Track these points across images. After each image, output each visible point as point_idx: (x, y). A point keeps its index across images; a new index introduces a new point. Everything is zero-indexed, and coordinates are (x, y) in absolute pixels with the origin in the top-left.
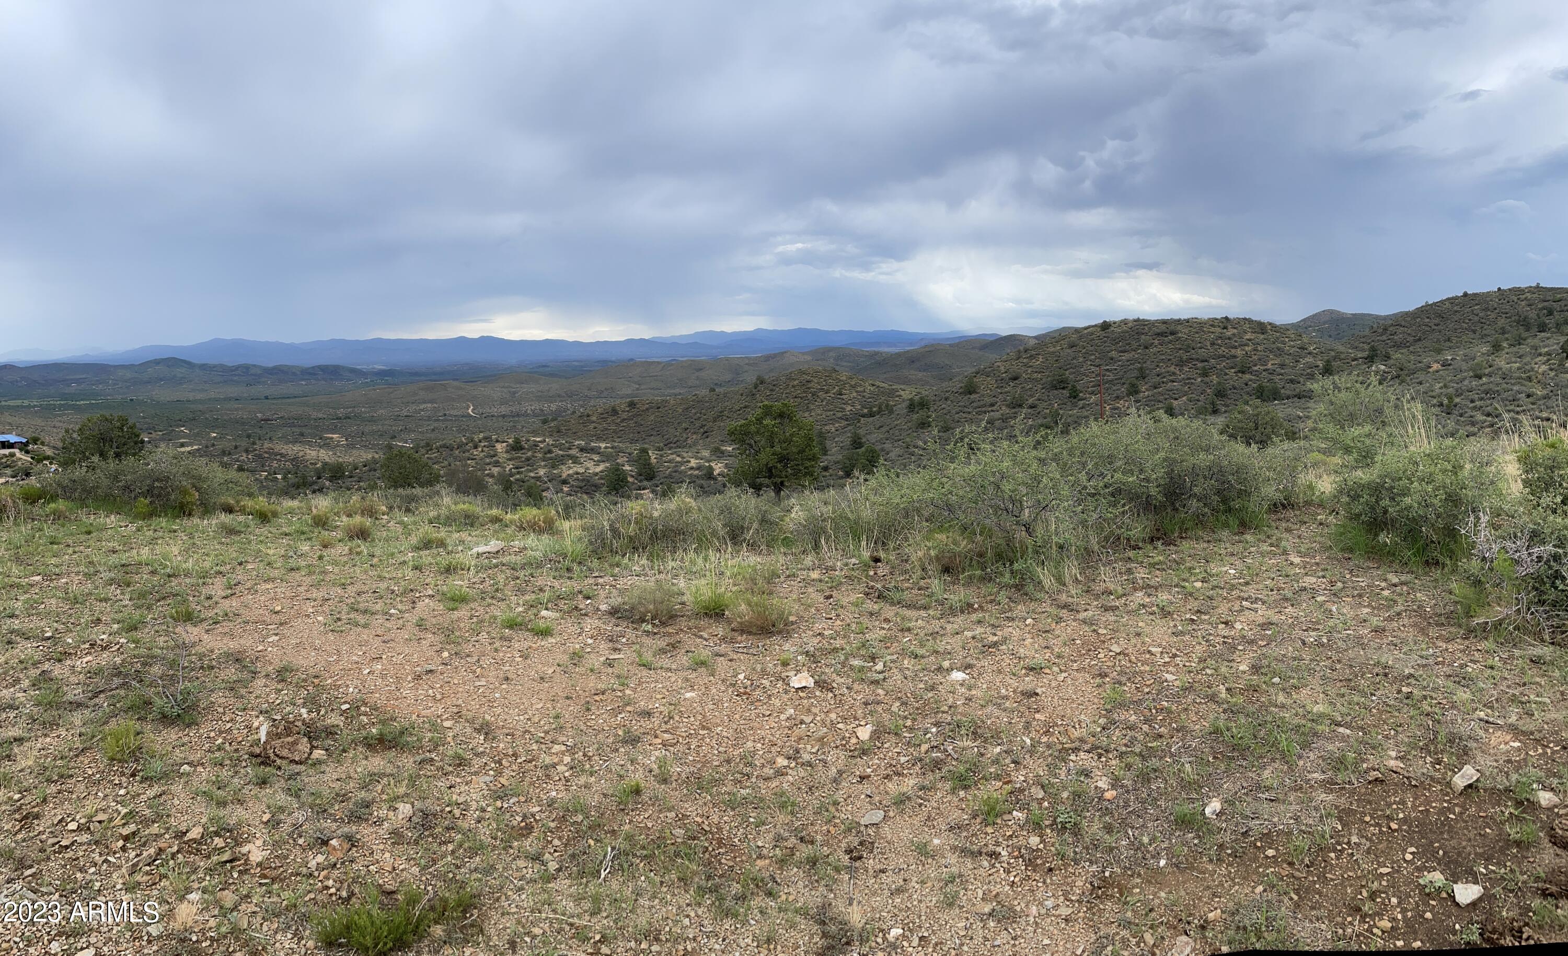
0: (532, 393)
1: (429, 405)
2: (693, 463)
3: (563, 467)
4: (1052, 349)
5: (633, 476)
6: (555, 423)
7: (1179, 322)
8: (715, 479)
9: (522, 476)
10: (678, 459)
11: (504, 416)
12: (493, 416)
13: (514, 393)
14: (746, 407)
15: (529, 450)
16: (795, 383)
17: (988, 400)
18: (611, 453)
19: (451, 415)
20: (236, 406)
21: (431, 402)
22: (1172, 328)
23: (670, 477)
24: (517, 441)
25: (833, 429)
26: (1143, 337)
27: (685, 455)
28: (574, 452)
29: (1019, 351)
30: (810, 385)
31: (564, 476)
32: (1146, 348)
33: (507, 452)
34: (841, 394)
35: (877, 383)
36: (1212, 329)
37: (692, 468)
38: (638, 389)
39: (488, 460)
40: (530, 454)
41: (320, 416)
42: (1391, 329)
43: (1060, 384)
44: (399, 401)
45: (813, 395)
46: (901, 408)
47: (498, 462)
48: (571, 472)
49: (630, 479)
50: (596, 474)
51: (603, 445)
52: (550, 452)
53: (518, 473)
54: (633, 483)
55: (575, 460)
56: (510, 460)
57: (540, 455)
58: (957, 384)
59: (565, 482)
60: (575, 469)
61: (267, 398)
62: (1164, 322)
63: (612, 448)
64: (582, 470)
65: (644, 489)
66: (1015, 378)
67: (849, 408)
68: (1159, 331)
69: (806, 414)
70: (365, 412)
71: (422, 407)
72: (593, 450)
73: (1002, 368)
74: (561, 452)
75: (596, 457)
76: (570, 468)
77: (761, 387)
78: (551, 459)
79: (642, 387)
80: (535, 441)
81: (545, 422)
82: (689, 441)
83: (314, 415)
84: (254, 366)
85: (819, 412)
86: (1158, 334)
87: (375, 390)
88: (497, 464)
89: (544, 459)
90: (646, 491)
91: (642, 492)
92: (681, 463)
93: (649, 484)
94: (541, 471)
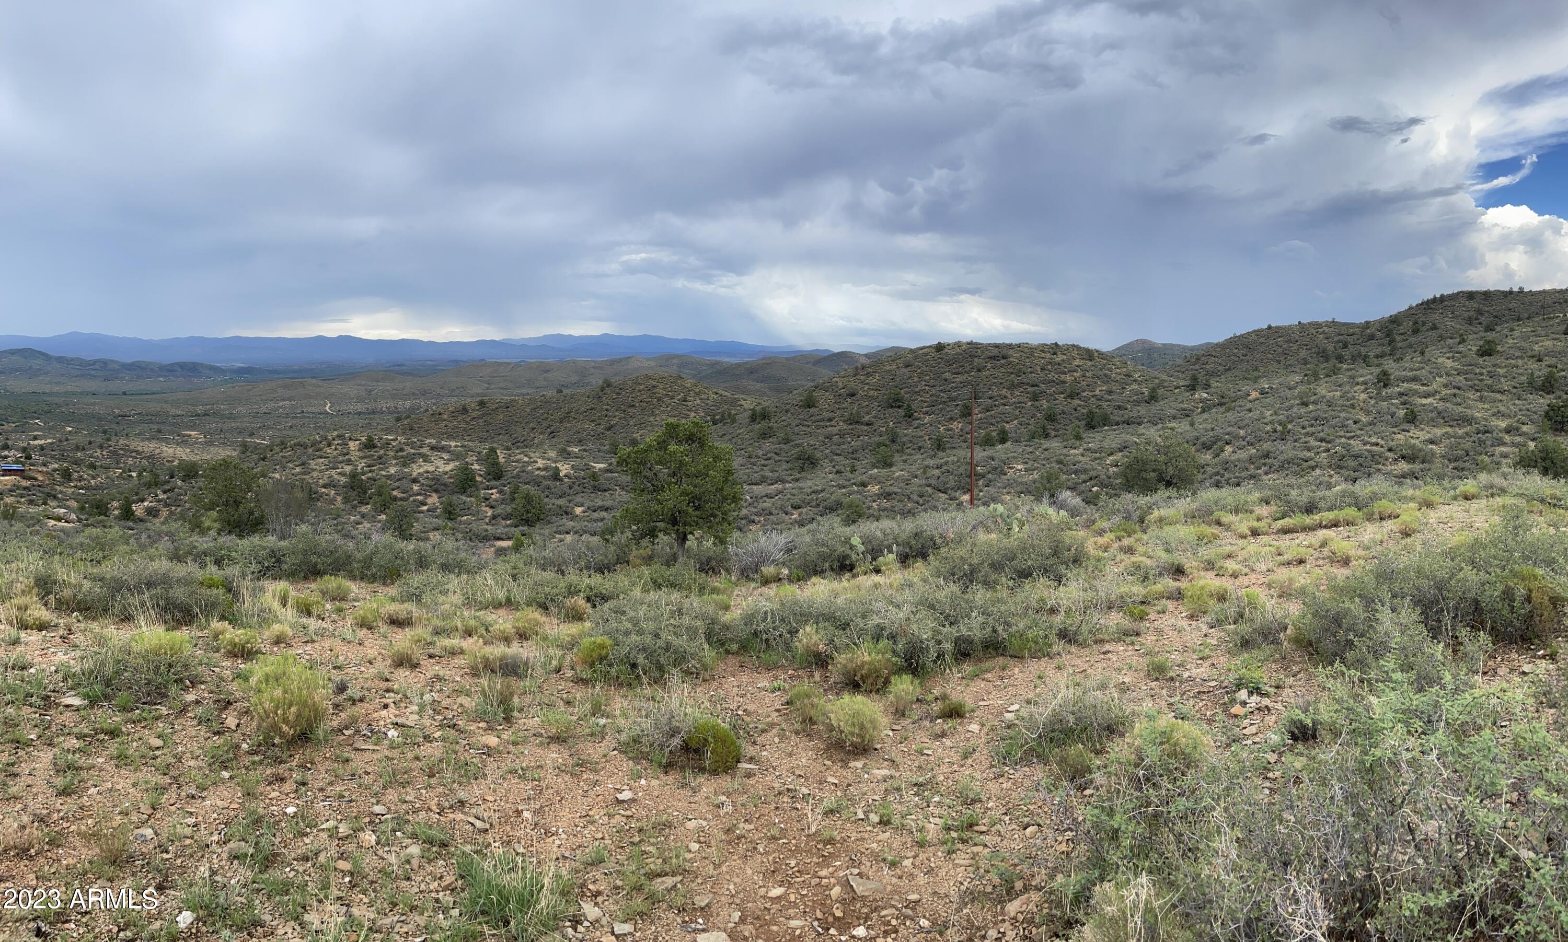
0: (388, 390)
1: (288, 403)
2: (541, 463)
3: (414, 466)
4: (888, 368)
5: (481, 476)
6: (409, 420)
7: (1010, 346)
8: (561, 480)
9: (374, 475)
10: (526, 459)
11: (359, 413)
12: (349, 413)
13: (371, 391)
14: (592, 409)
15: (381, 448)
16: (642, 387)
17: (827, 415)
18: (461, 452)
19: (308, 412)
20: (93, 401)
21: (289, 399)
22: (1004, 352)
23: (518, 476)
24: (370, 439)
26: (976, 359)
27: (532, 455)
28: (425, 450)
29: (856, 368)
30: (657, 390)
31: (415, 474)
32: (979, 370)
33: (360, 450)
34: (686, 401)
35: (720, 392)
36: (1043, 355)
37: (539, 469)
38: (488, 389)
39: (341, 458)
40: (382, 452)
41: (179, 413)
42: (1203, 358)
43: (895, 403)
44: (258, 398)
45: (658, 400)
46: (744, 417)
47: (350, 460)
48: (421, 470)
49: (478, 479)
50: (446, 473)
51: (453, 444)
52: (401, 450)
53: (370, 471)
54: (481, 483)
55: (426, 459)
56: (362, 458)
57: (391, 454)
58: (797, 397)
59: (415, 481)
60: (425, 468)
61: (124, 393)
62: (997, 346)
63: (462, 447)
64: (432, 469)
65: (491, 489)
66: (853, 395)
67: (693, 414)
68: (991, 355)
69: (651, 419)
70: (224, 410)
71: (281, 404)
72: (443, 449)
73: (840, 384)
74: (412, 451)
75: (446, 456)
76: (420, 466)
77: (608, 391)
78: (402, 457)
79: (492, 386)
80: (387, 439)
81: (398, 419)
82: (536, 441)
83: (173, 411)
84: (112, 361)
85: (664, 417)
86: (991, 358)
87: (234, 387)
88: (349, 462)
89: (395, 458)
90: (494, 491)
91: (490, 492)
92: (529, 463)
93: (497, 483)
94: (393, 470)
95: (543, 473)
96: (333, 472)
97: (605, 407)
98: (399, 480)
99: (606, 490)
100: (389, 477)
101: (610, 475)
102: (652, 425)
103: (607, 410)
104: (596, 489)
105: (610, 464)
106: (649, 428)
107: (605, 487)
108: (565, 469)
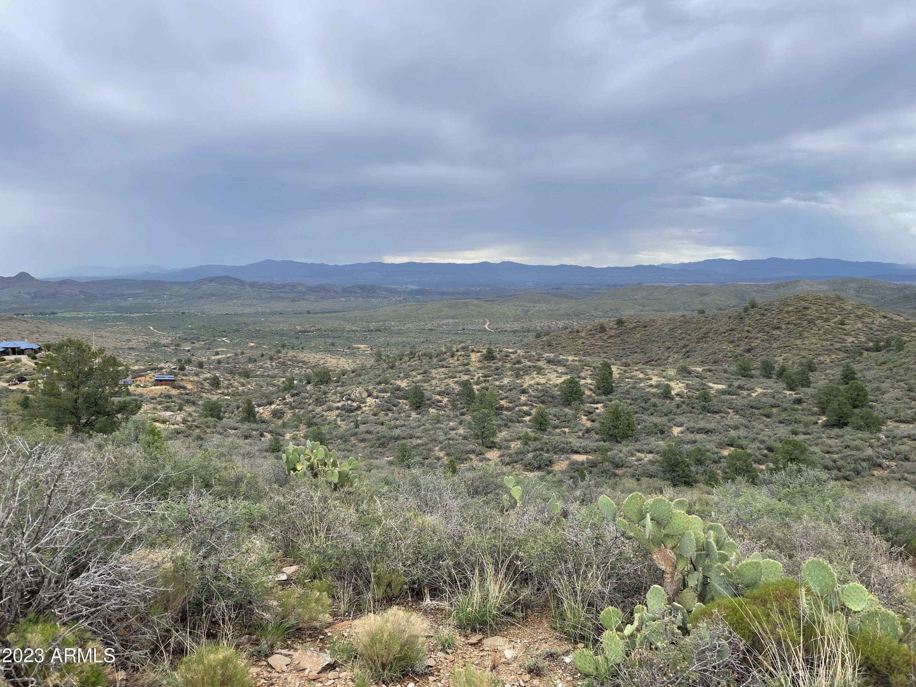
2: (655, 380)
3: (527, 378)
5: (591, 390)
8: (672, 399)
9: (488, 384)
10: (642, 376)
14: (732, 330)
15: (500, 360)
16: (790, 309)
18: (576, 366)
23: (628, 392)
24: (490, 352)
25: (828, 360)
27: (649, 372)
28: (540, 364)
30: (807, 312)
31: (525, 386)
33: (480, 361)
34: (843, 324)
37: (651, 386)
40: (500, 363)
45: (809, 322)
47: (468, 370)
48: (533, 382)
49: (588, 393)
50: (556, 386)
51: (571, 358)
52: (519, 362)
53: (485, 381)
54: (589, 397)
55: (540, 371)
56: (481, 368)
57: (508, 365)
59: (524, 392)
60: (537, 380)
61: (308, 312)
63: (579, 361)
64: (543, 381)
65: (597, 403)
67: (851, 339)
69: (798, 342)
72: (559, 363)
74: (529, 364)
75: (561, 369)
76: (533, 378)
77: (752, 311)
78: (519, 369)
85: (814, 341)
88: (467, 372)
89: (511, 369)
90: (599, 406)
91: (595, 406)
92: (641, 380)
93: (604, 397)
94: (506, 381)
95: (654, 390)
96: (450, 381)
97: (747, 328)
98: (510, 390)
99: (717, 413)
100: (501, 387)
101: (728, 397)
102: (798, 349)
103: (748, 331)
104: (706, 410)
105: (730, 386)
106: (794, 352)
107: (716, 408)
108: (677, 387)
